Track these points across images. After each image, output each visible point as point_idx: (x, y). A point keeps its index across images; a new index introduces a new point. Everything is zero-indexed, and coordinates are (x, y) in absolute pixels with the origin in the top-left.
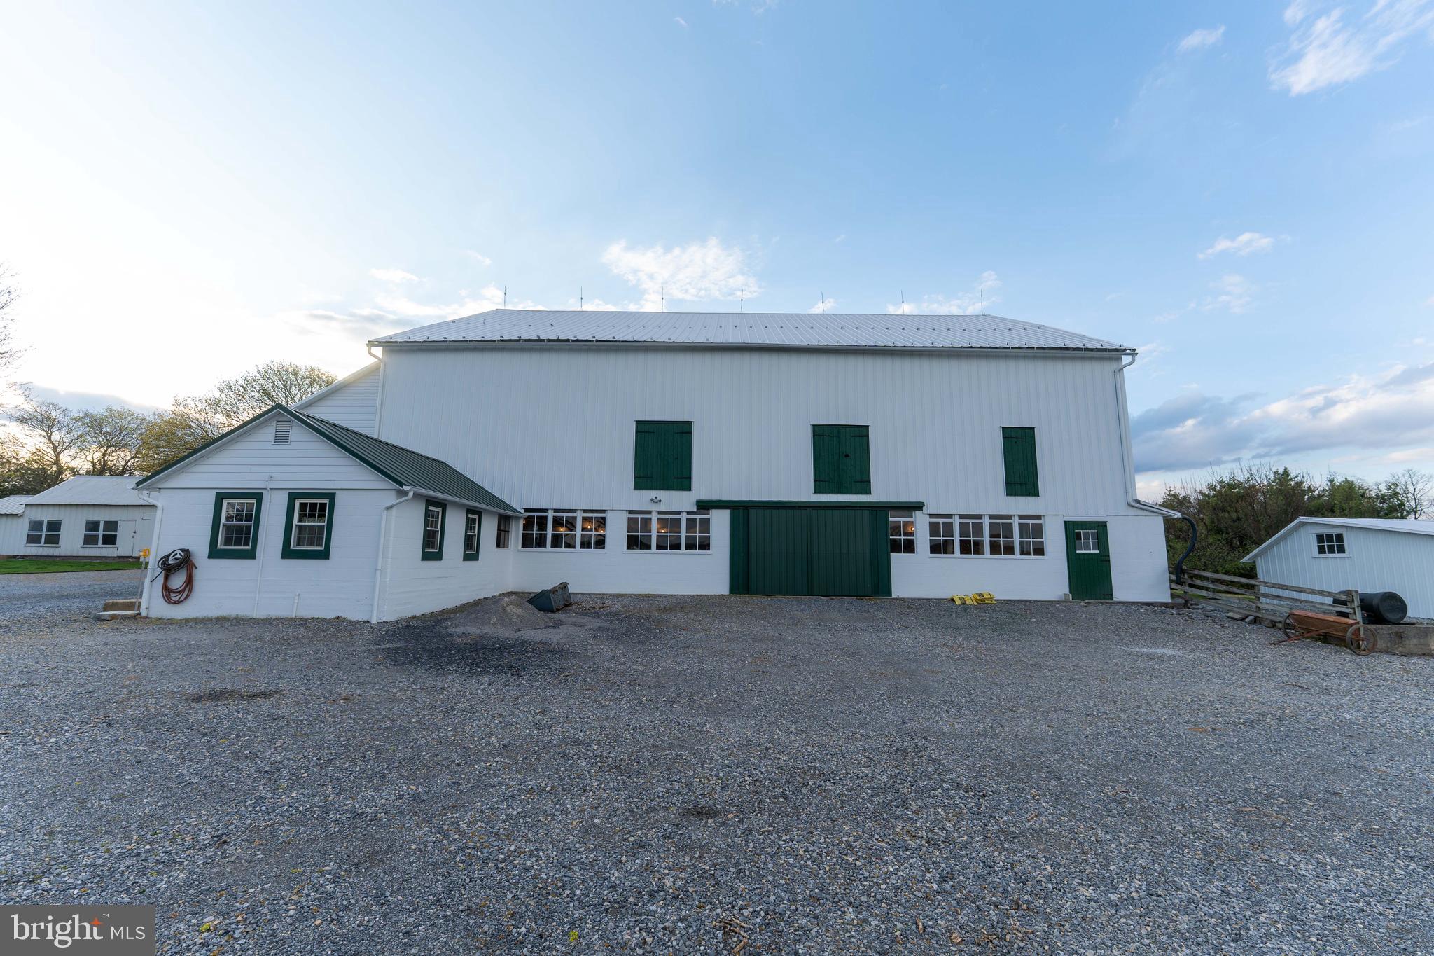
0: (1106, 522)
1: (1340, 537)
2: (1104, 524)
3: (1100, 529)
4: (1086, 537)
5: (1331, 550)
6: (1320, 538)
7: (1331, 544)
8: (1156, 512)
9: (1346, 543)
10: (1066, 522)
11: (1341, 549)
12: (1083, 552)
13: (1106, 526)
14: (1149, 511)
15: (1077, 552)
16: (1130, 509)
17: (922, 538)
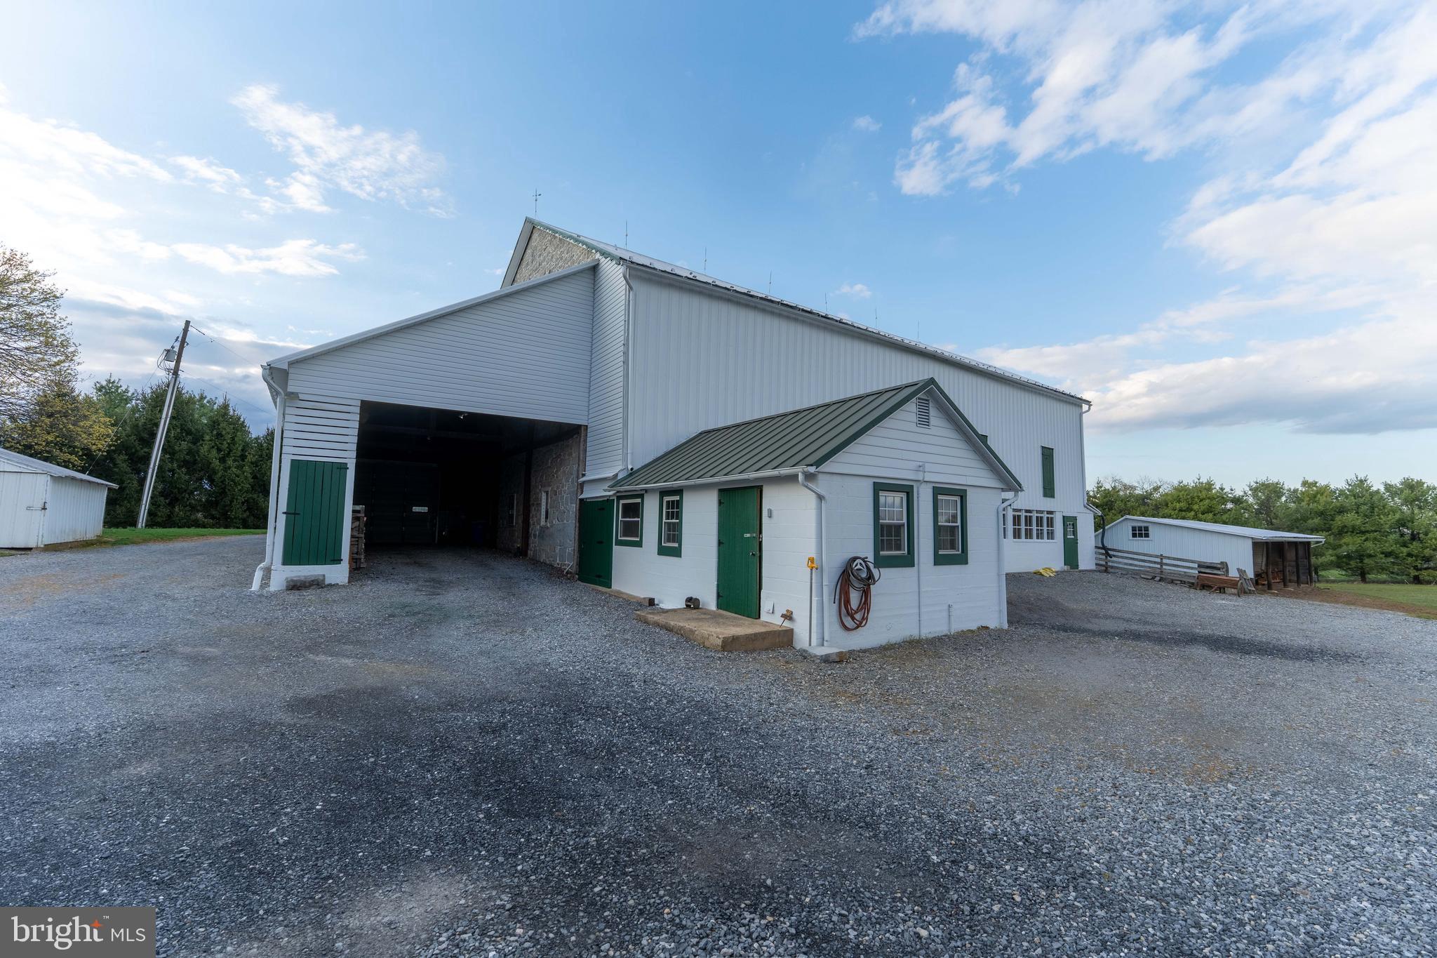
0: (1076, 517)
1: (1147, 529)
3: (1074, 522)
4: (1070, 527)
5: (1141, 535)
6: (1134, 529)
7: (1140, 532)
8: (1092, 511)
9: (1150, 532)
10: (1064, 517)
11: (1147, 535)
12: (1069, 537)
13: (1076, 519)
14: (1090, 510)
15: (1066, 537)
16: (1084, 508)
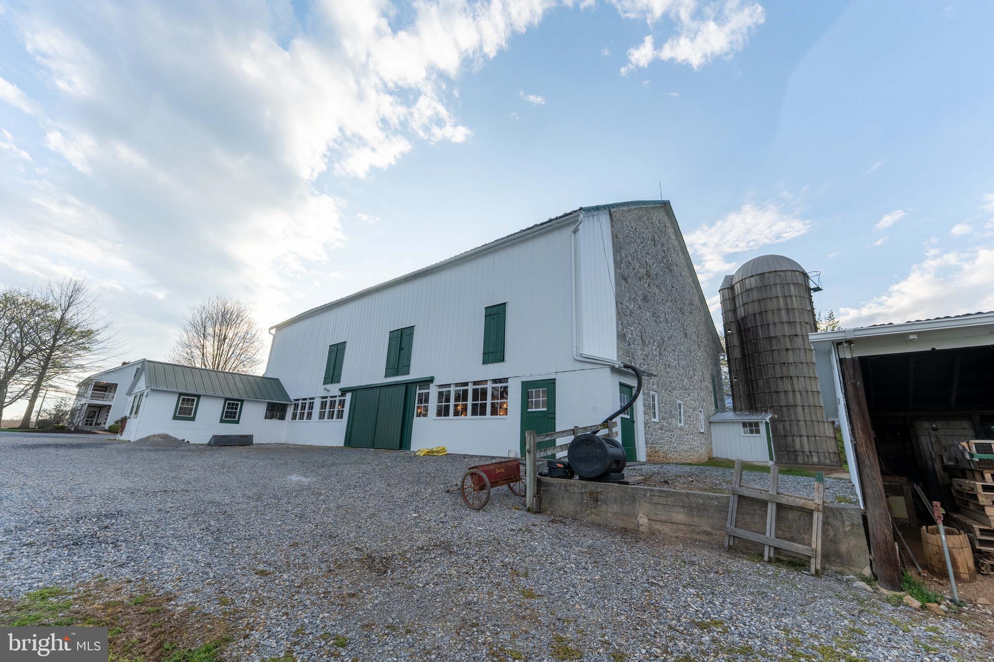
0: (554, 379)
2: (553, 381)
3: (549, 385)
4: (538, 396)
8: (601, 364)
10: (523, 383)
12: (534, 410)
13: (555, 383)
14: (594, 363)
15: (529, 410)
16: (577, 363)
17: (433, 404)
